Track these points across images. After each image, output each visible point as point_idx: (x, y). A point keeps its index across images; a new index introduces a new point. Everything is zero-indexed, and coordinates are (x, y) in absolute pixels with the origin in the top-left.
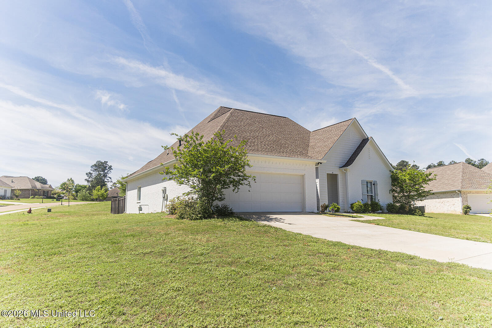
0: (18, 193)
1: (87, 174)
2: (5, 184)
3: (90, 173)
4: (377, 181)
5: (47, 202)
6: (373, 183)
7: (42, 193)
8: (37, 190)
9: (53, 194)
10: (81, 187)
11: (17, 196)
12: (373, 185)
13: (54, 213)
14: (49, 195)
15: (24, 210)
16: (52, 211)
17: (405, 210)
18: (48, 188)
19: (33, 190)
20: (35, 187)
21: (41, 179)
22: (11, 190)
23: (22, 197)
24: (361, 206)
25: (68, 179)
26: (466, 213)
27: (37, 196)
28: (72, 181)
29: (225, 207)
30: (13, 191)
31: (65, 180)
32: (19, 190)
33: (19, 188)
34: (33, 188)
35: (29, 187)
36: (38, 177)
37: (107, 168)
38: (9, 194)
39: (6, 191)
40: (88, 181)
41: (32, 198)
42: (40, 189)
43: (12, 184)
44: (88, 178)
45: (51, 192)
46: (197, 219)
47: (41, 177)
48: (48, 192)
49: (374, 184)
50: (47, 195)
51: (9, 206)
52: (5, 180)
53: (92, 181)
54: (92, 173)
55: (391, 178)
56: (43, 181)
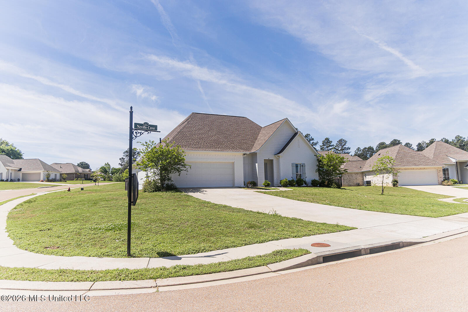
0: (65, 176)
1: (120, 159)
2: (55, 170)
3: (123, 158)
4: (305, 164)
5: (87, 183)
6: (301, 165)
7: (83, 176)
8: (80, 173)
9: (92, 177)
10: (116, 170)
11: (64, 179)
12: (301, 167)
13: (85, 191)
14: (89, 178)
15: (65, 190)
16: (84, 189)
17: (325, 184)
18: (87, 171)
19: (77, 173)
20: (78, 171)
21: (85, 164)
22: (60, 174)
23: (69, 179)
24: (287, 182)
25: (106, 164)
26: (394, 185)
27: (79, 179)
28: (109, 165)
29: (172, 185)
30: (61, 174)
31: (103, 165)
32: (66, 174)
33: (65, 173)
34: (76, 172)
35: (74, 171)
36: (82, 162)
37: (136, 154)
38: (58, 177)
39: (56, 175)
40: (121, 165)
41: (76, 180)
42: (82, 173)
43: (60, 170)
44: (121, 163)
45: (90, 175)
46: (152, 192)
47: (85, 162)
48: (88, 175)
49: (303, 166)
50: (88, 177)
51: (58, 187)
52: (55, 167)
53: (124, 165)
54: (125, 158)
55: (317, 161)
56: (85, 166)
